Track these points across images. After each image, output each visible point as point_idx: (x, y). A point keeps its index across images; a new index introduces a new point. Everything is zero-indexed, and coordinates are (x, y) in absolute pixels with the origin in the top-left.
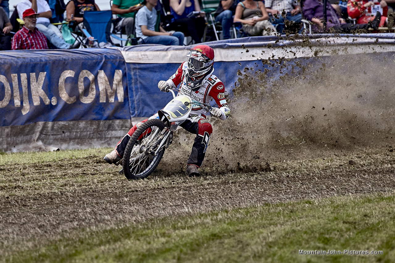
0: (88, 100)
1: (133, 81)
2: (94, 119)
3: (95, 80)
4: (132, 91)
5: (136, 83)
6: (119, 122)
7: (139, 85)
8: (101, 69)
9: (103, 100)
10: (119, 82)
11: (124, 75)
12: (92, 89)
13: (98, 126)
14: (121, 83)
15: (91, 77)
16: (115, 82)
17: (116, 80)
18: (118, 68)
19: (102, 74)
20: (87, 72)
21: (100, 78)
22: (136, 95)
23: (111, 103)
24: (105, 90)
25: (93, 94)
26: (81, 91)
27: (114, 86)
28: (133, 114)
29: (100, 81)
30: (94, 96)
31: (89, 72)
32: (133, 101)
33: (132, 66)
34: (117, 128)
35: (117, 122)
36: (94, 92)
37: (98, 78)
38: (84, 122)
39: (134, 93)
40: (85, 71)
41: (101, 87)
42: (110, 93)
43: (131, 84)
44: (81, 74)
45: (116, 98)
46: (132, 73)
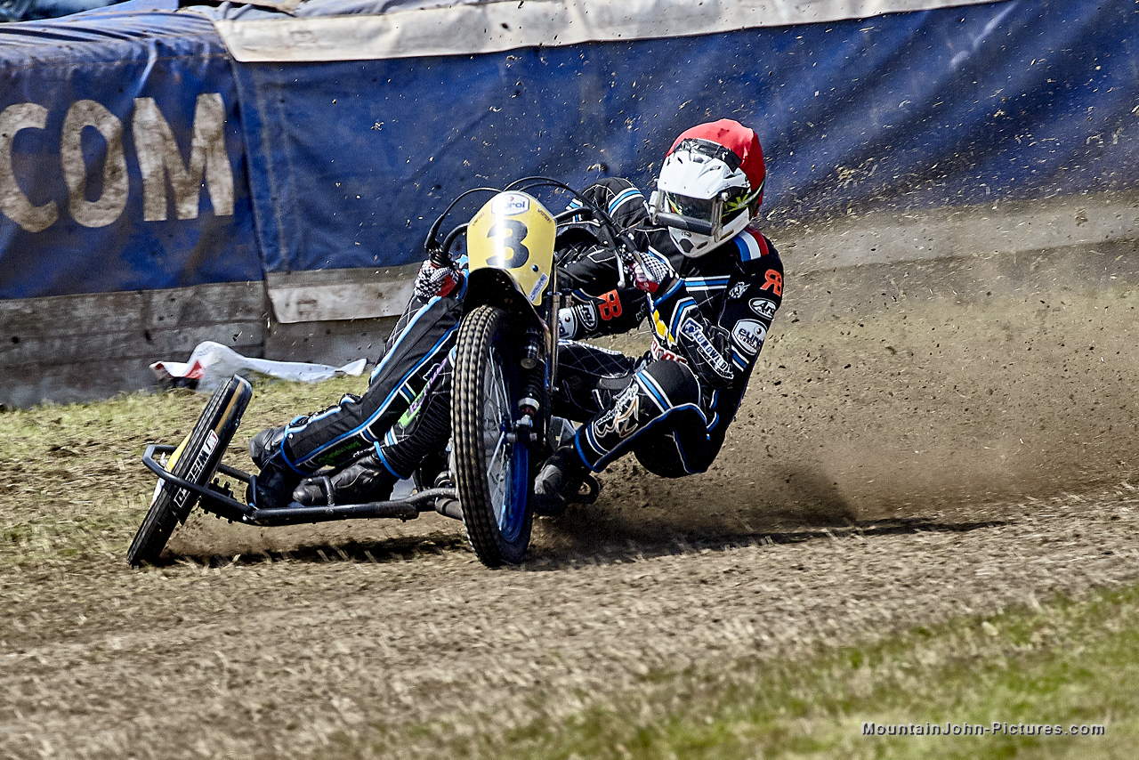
0: (98, 215)
1: (265, 134)
2: (128, 287)
3: (126, 138)
4: (264, 172)
5: (276, 144)
6: (223, 294)
7: (288, 151)
8: (145, 94)
9: (155, 212)
10: (213, 140)
11: (234, 115)
12: (115, 170)
13: (147, 311)
14: (221, 143)
15: (109, 126)
16: (198, 142)
17: (203, 131)
18: (210, 87)
19: (148, 112)
20: (91, 109)
21: (143, 127)
22: (279, 187)
23: (188, 222)
24: (161, 174)
25: (118, 192)
26: (73, 181)
27: (196, 157)
28: (270, 260)
29: (142, 138)
30: (122, 200)
31: (100, 108)
32: (268, 212)
33: (259, 78)
34: (213, 314)
35: (215, 290)
36: (123, 183)
37: (137, 130)
38: (90, 300)
39: (272, 180)
40: (83, 105)
41: (149, 165)
42: (183, 183)
43: (257, 145)
44: (70, 118)
45: (205, 203)
46: (261, 104)
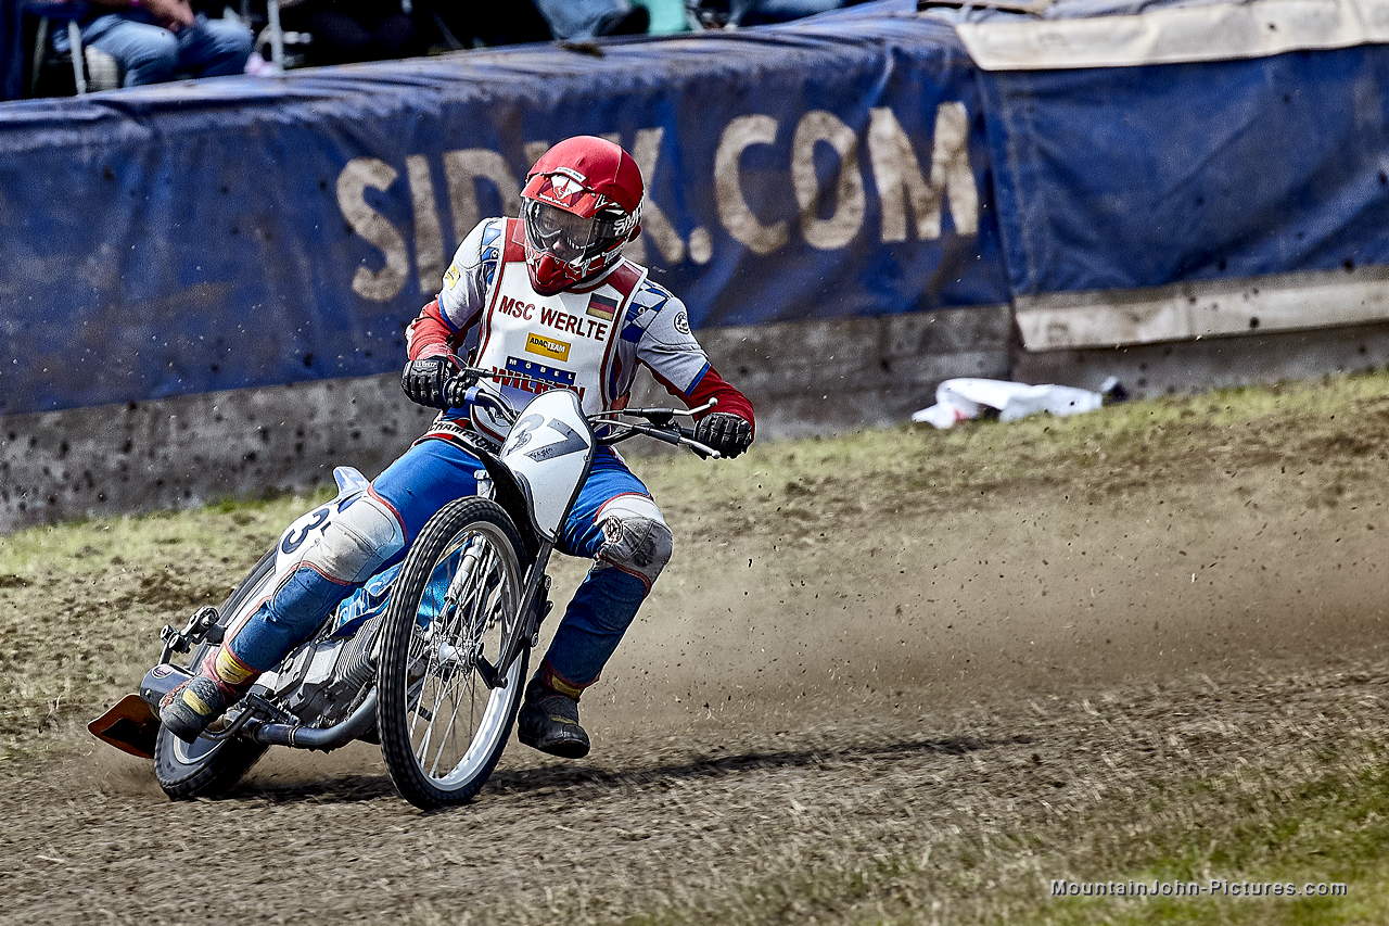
0: (833, 235)
1: (1011, 146)
2: (862, 313)
3: (861, 153)
4: (1011, 187)
5: (1023, 156)
7: (1036, 164)
8: (881, 104)
9: (893, 231)
10: (955, 153)
11: (978, 127)
12: (850, 187)
15: (843, 140)
17: (945, 144)
18: (950, 96)
19: (885, 124)
20: (824, 120)
21: (881, 139)
22: (1027, 203)
23: (929, 243)
24: (900, 192)
25: (853, 211)
26: (805, 197)
29: (879, 152)
30: (857, 219)
31: (833, 120)
32: (1016, 230)
33: (1006, 86)
34: (956, 341)
35: (958, 316)
36: (859, 200)
37: (873, 143)
39: (1019, 196)
40: (815, 117)
41: (886, 181)
44: (802, 131)
45: (947, 221)
46: (1007, 113)
